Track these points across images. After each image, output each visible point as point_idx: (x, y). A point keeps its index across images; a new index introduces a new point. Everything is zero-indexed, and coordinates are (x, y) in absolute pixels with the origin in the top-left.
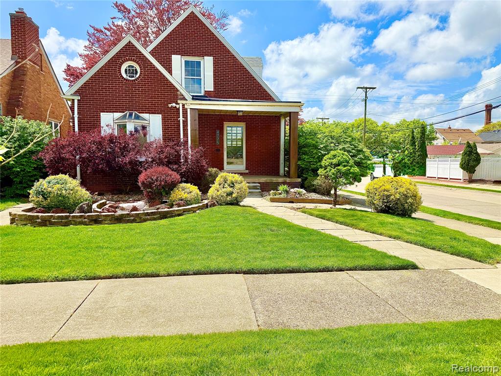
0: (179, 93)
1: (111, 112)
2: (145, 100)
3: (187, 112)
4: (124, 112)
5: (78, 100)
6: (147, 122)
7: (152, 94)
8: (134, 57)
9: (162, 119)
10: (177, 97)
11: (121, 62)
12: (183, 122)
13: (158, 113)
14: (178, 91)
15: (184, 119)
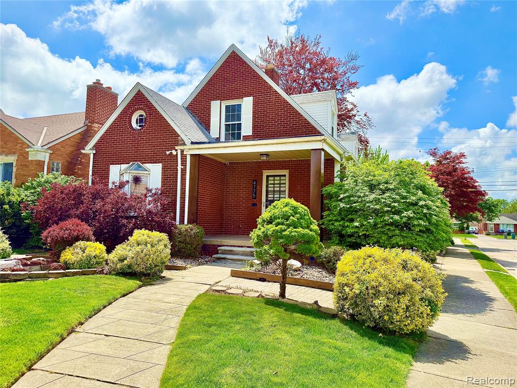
0: (179, 138)
1: (118, 164)
2: (148, 149)
3: (186, 159)
4: (129, 163)
5: (94, 154)
6: (147, 172)
7: (155, 142)
8: (142, 105)
9: (162, 169)
10: (178, 143)
11: (131, 113)
12: (182, 170)
13: (159, 163)
14: (179, 136)
15: (183, 167)
